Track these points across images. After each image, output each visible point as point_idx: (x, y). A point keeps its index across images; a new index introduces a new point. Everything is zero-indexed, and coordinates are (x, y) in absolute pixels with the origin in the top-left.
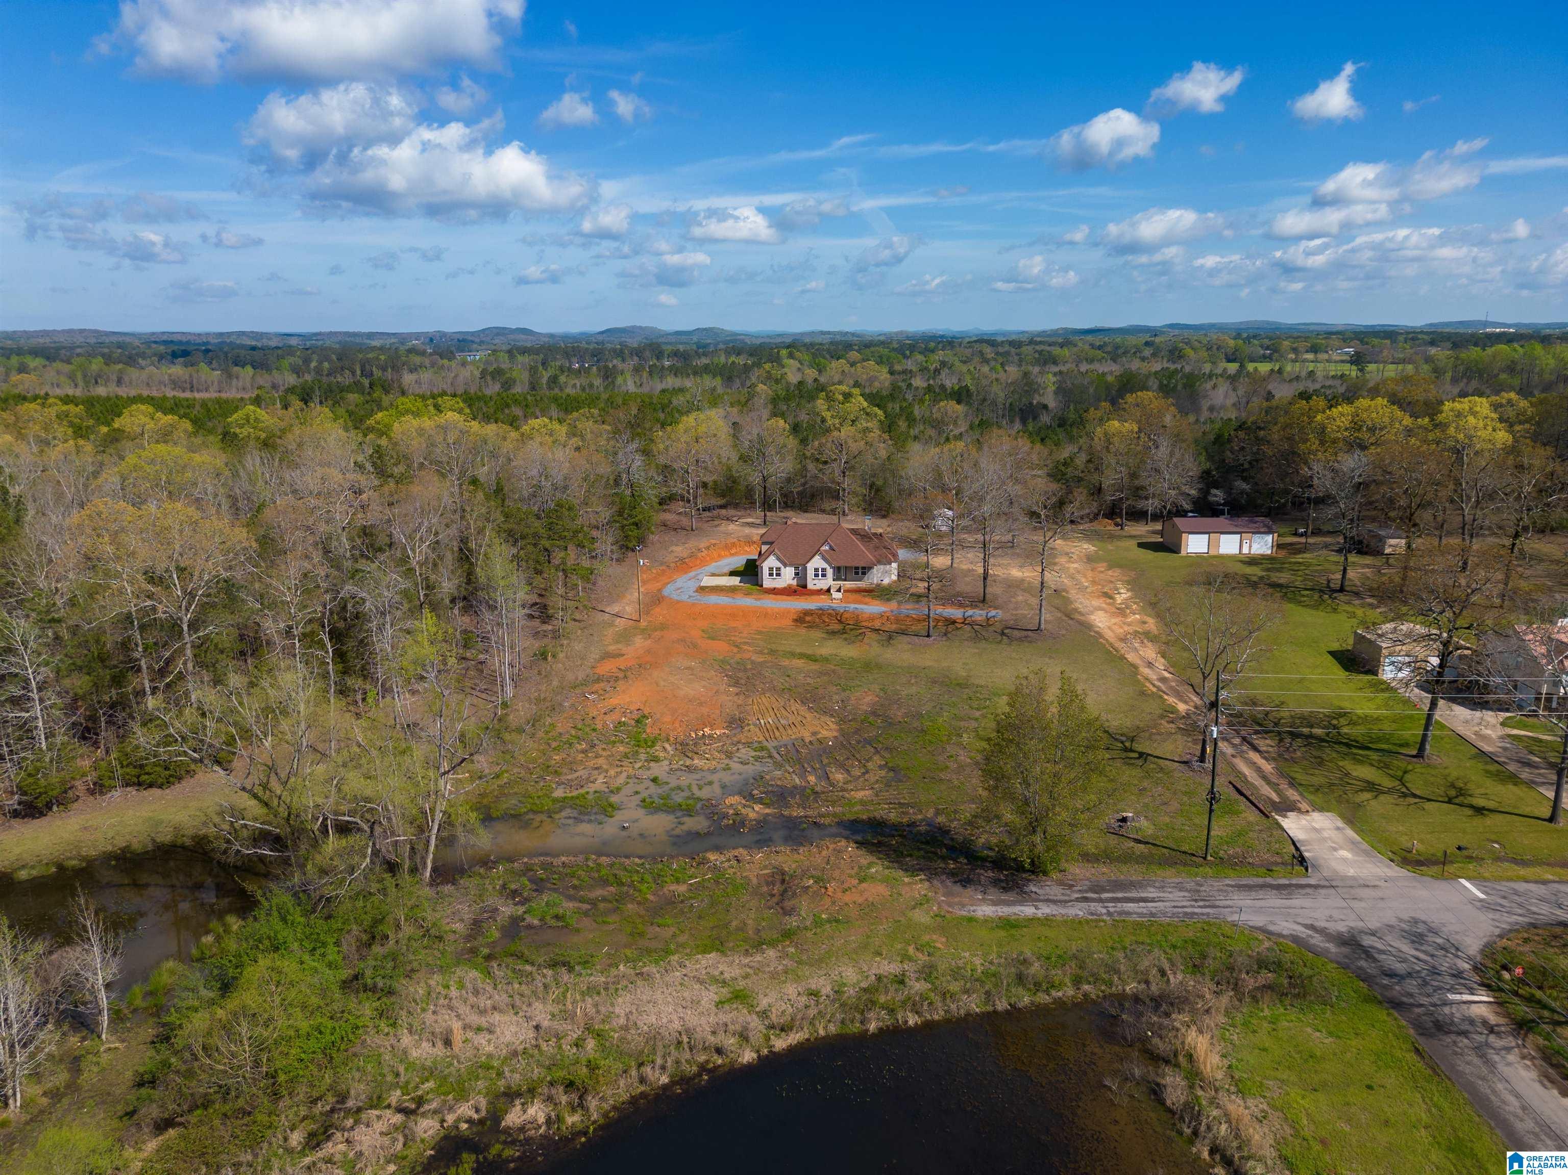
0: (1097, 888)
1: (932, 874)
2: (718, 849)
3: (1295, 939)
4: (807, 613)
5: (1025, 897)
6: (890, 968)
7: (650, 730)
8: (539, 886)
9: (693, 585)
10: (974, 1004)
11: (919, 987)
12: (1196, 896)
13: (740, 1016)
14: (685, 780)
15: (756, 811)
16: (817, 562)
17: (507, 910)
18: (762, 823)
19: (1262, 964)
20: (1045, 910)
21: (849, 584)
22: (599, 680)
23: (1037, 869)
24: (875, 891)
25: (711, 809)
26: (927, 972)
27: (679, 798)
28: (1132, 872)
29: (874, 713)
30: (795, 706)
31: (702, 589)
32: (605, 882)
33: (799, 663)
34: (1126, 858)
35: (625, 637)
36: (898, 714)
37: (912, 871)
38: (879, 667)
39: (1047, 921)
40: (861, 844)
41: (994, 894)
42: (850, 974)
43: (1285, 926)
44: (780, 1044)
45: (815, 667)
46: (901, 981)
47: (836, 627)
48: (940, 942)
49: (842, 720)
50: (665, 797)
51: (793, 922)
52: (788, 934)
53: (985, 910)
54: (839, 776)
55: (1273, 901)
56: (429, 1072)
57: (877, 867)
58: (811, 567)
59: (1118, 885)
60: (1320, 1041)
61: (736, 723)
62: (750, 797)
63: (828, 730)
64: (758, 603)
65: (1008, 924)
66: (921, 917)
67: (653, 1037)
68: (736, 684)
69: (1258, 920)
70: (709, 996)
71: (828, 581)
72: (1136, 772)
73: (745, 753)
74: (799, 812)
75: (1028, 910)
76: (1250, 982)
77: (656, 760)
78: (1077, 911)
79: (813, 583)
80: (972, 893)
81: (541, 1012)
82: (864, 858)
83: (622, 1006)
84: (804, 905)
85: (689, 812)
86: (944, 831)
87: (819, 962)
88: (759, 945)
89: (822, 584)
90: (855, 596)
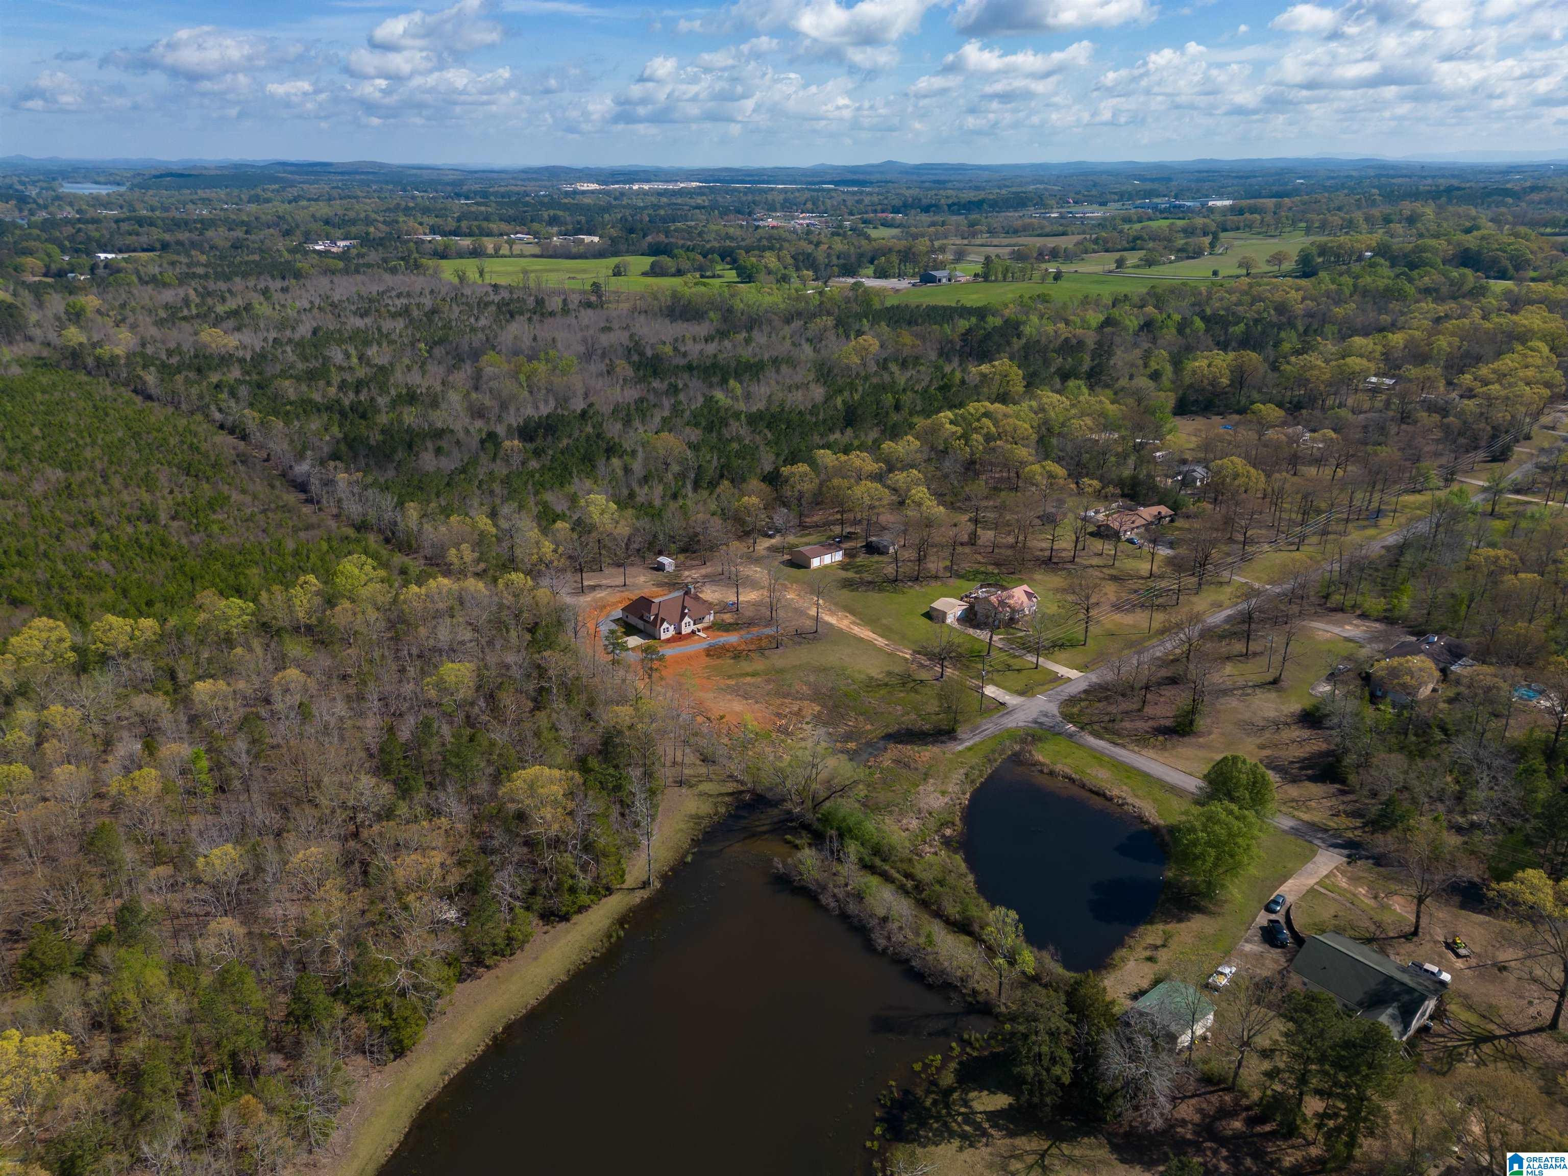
5: (961, 740)
6: (963, 771)
13: (951, 796)
15: (852, 746)
16: (686, 620)
18: (861, 748)
19: (1027, 736)
20: (971, 741)
21: (700, 626)
24: (927, 754)
25: (838, 750)
26: (972, 768)
29: (815, 694)
33: (750, 679)
36: (825, 691)
38: (783, 670)
39: (975, 744)
40: (897, 743)
41: (954, 742)
42: (957, 776)
45: (760, 679)
46: (970, 773)
47: (730, 654)
48: (963, 760)
49: (812, 701)
51: (922, 771)
52: (927, 774)
53: (960, 748)
55: (1011, 717)
56: (915, 836)
58: (683, 623)
59: (976, 728)
61: (780, 715)
62: (842, 742)
63: (815, 707)
64: (680, 650)
65: (968, 749)
66: (950, 756)
67: (943, 807)
68: (746, 698)
69: (1013, 725)
70: (937, 795)
71: (692, 627)
73: (806, 726)
75: (968, 743)
76: (1028, 740)
78: (977, 739)
79: (684, 631)
80: (950, 745)
81: (911, 815)
83: (924, 806)
84: (917, 765)
87: (946, 777)
88: (925, 779)
89: (688, 630)
90: (710, 632)
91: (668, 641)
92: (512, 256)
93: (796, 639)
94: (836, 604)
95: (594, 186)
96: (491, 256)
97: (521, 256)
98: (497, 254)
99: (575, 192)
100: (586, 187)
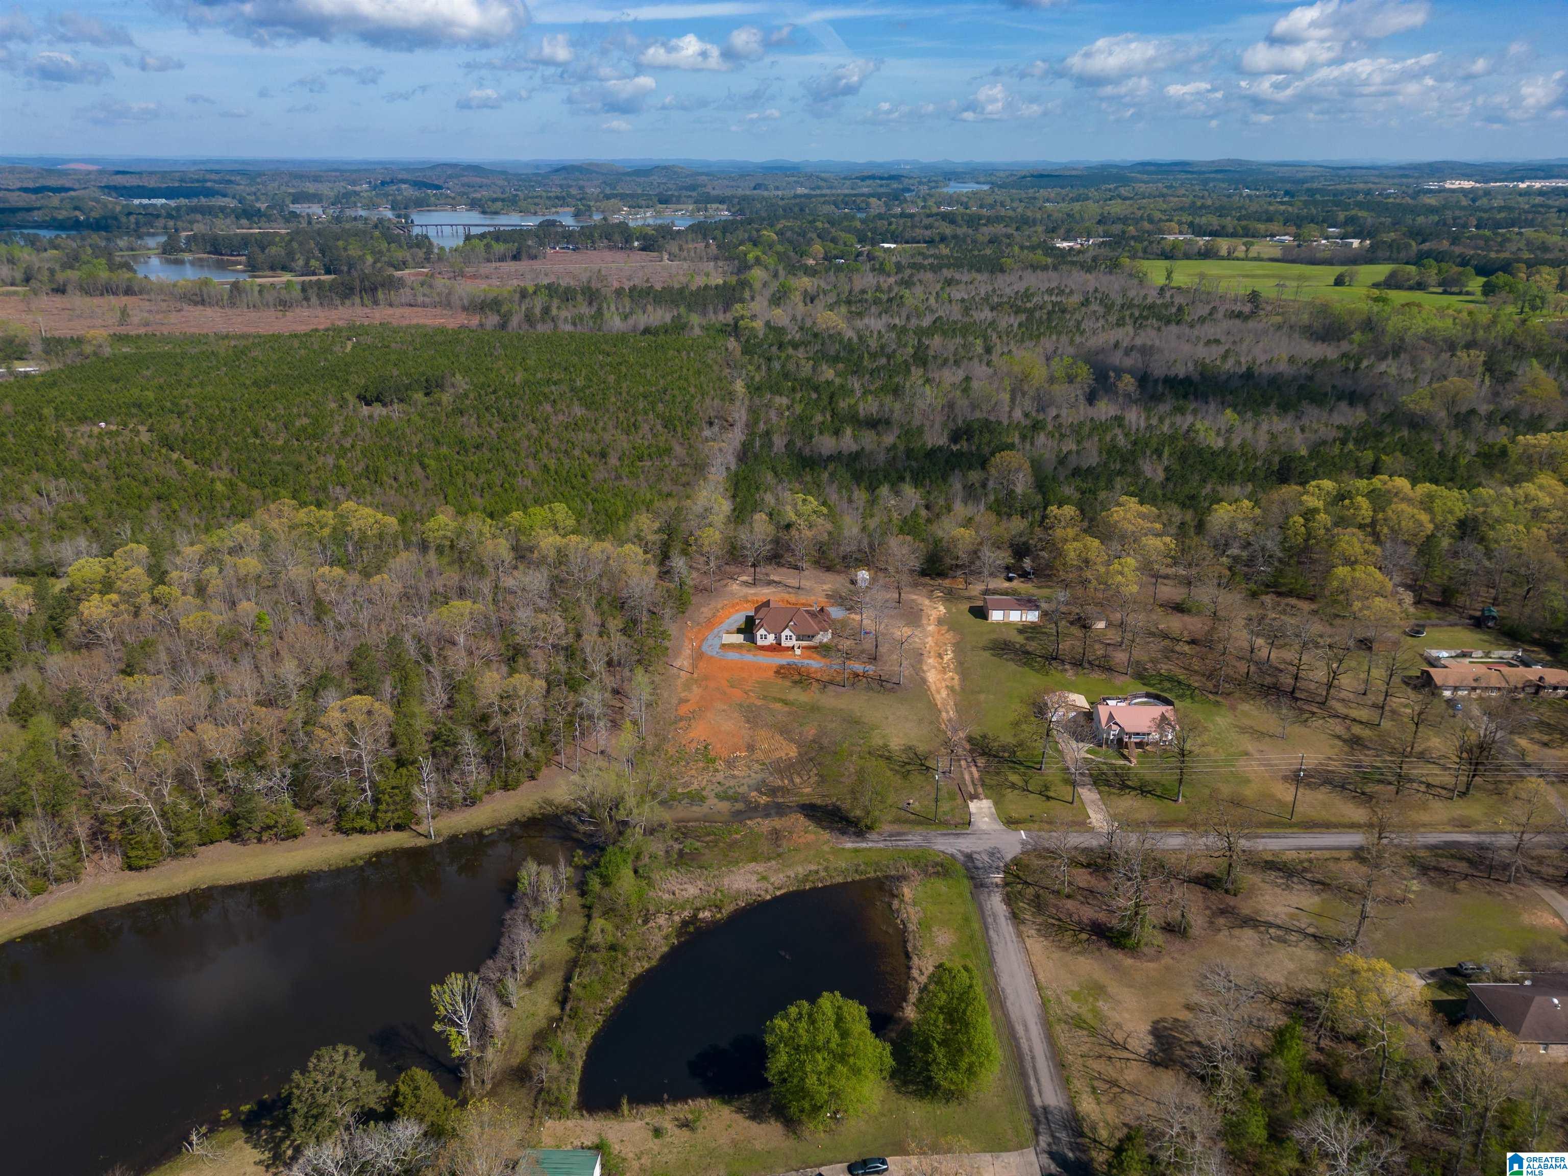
0: (891, 835)
1: (832, 830)
2: (750, 819)
3: (952, 855)
4: (782, 667)
5: (864, 839)
6: (813, 867)
7: (712, 754)
8: (685, 835)
9: (717, 643)
10: (840, 880)
11: (823, 874)
12: (926, 839)
13: (764, 885)
14: (732, 783)
15: (763, 800)
16: (787, 632)
17: (677, 846)
18: (767, 805)
19: (937, 864)
20: (870, 844)
21: (804, 643)
22: (681, 719)
23: (870, 828)
24: (810, 837)
25: (745, 799)
26: (826, 869)
27: (731, 792)
28: (905, 828)
29: (814, 741)
30: (778, 737)
31: (724, 646)
32: (709, 834)
33: (778, 706)
34: (907, 821)
35: (687, 686)
36: (825, 742)
37: (824, 828)
38: (818, 709)
39: (870, 849)
40: (806, 816)
41: (853, 838)
42: (800, 870)
43: (950, 850)
44: (778, 893)
45: (787, 709)
46: (817, 872)
47: (797, 678)
48: (831, 858)
49: (799, 746)
50: (725, 792)
51: (781, 850)
52: (779, 855)
53: (849, 845)
54: (797, 780)
55: (952, 840)
56: (671, 903)
57: (812, 827)
58: (783, 635)
59: (899, 834)
60: (944, 889)
61: (751, 748)
62: (761, 793)
63: (793, 752)
64: (755, 659)
65: (856, 850)
66: (826, 848)
67: (738, 891)
68: (748, 722)
69: (942, 848)
70: (754, 878)
71: (794, 642)
72: (922, 778)
73: (756, 767)
74: (781, 800)
75: (864, 845)
76: (931, 870)
77: (717, 771)
78: (881, 845)
79: (785, 643)
80: (846, 838)
81: (700, 884)
82: (808, 823)
83: (726, 881)
84: (785, 843)
85: (736, 801)
86: (838, 809)
87: (789, 866)
88: (769, 859)
89: (789, 644)
90: (808, 652)
91: (763, 648)
92: (1247, 259)
93: (875, 685)
94: (961, 663)
95: (1467, 184)
96: (1223, 258)
97: (1258, 259)
98: (1229, 257)
99: (1442, 190)
100: (1456, 184)
